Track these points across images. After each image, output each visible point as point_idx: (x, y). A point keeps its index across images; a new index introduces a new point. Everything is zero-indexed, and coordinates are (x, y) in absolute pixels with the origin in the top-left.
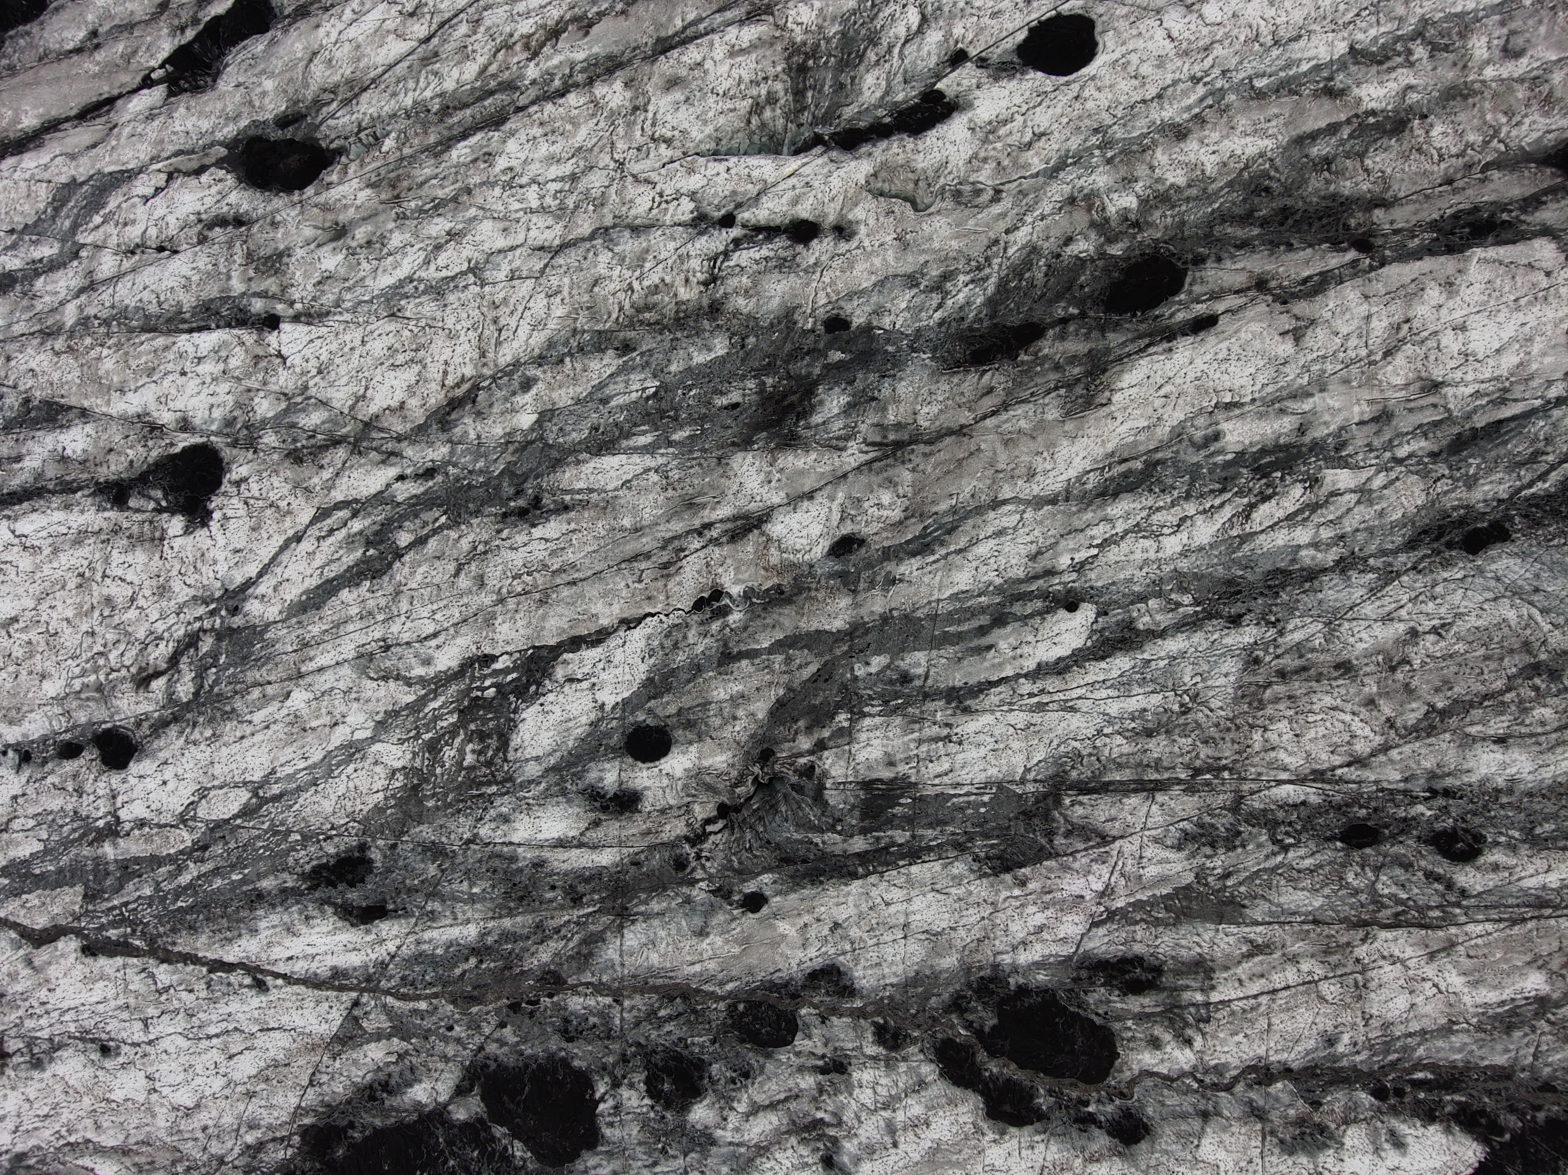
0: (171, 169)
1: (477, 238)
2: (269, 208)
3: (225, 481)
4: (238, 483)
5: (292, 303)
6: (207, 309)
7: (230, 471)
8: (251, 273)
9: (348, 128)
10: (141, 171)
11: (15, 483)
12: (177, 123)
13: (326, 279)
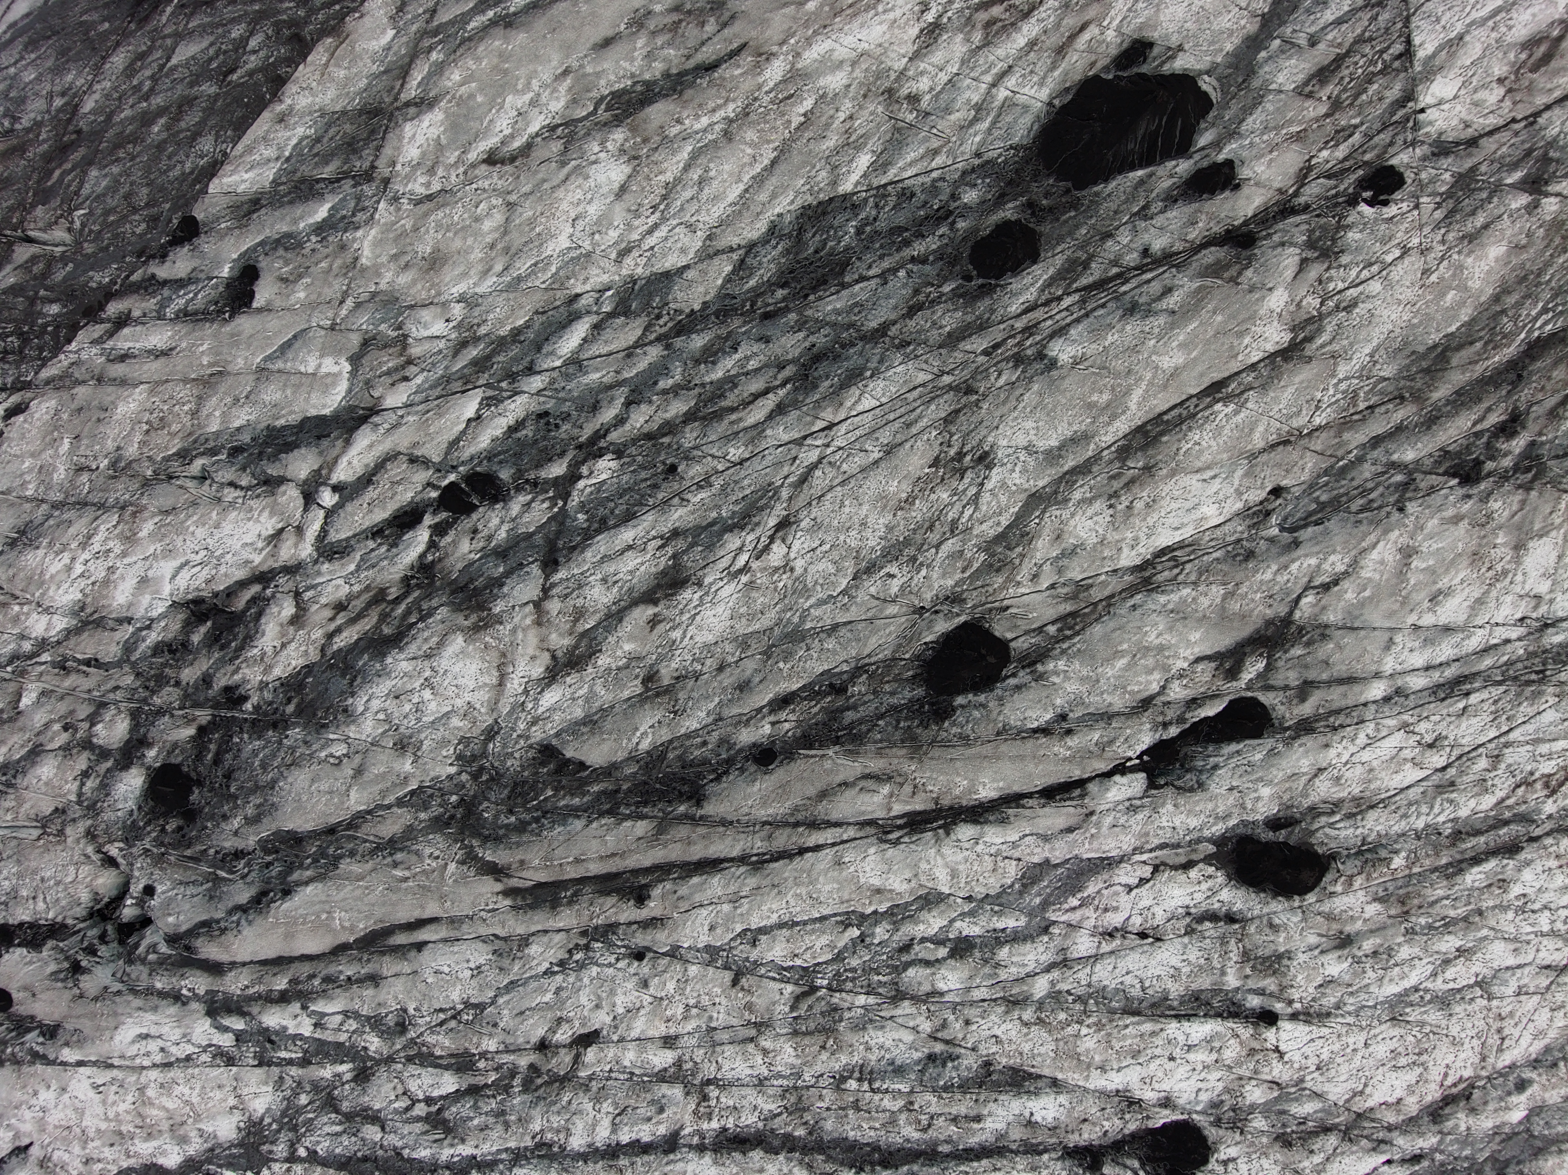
0: (1158, 862)
1: (1488, 957)
2: (1265, 910)
3: (1212, 1160)
4: (1225, 1163)
5: (1290, 1002)
6: (1197, 999)
7: (1217, 1150)
8: (1248, 971)
9: (1352, 841)
10: (1122, 859)
11: (973, 1141)
12: (1164, 819)
13: (1329, 982)
